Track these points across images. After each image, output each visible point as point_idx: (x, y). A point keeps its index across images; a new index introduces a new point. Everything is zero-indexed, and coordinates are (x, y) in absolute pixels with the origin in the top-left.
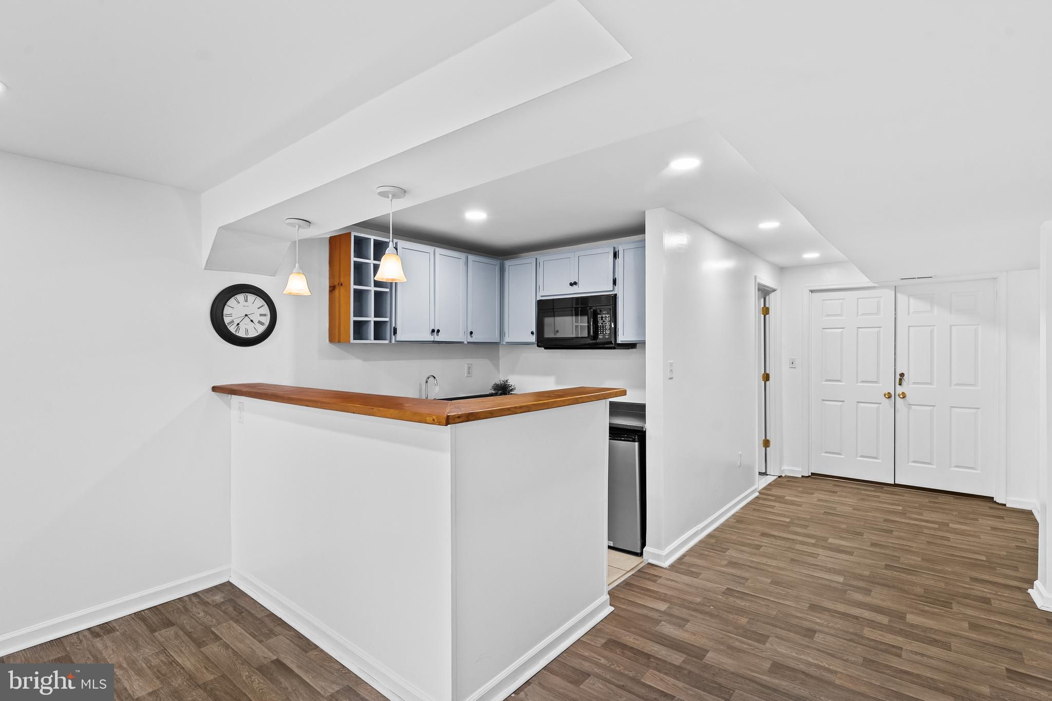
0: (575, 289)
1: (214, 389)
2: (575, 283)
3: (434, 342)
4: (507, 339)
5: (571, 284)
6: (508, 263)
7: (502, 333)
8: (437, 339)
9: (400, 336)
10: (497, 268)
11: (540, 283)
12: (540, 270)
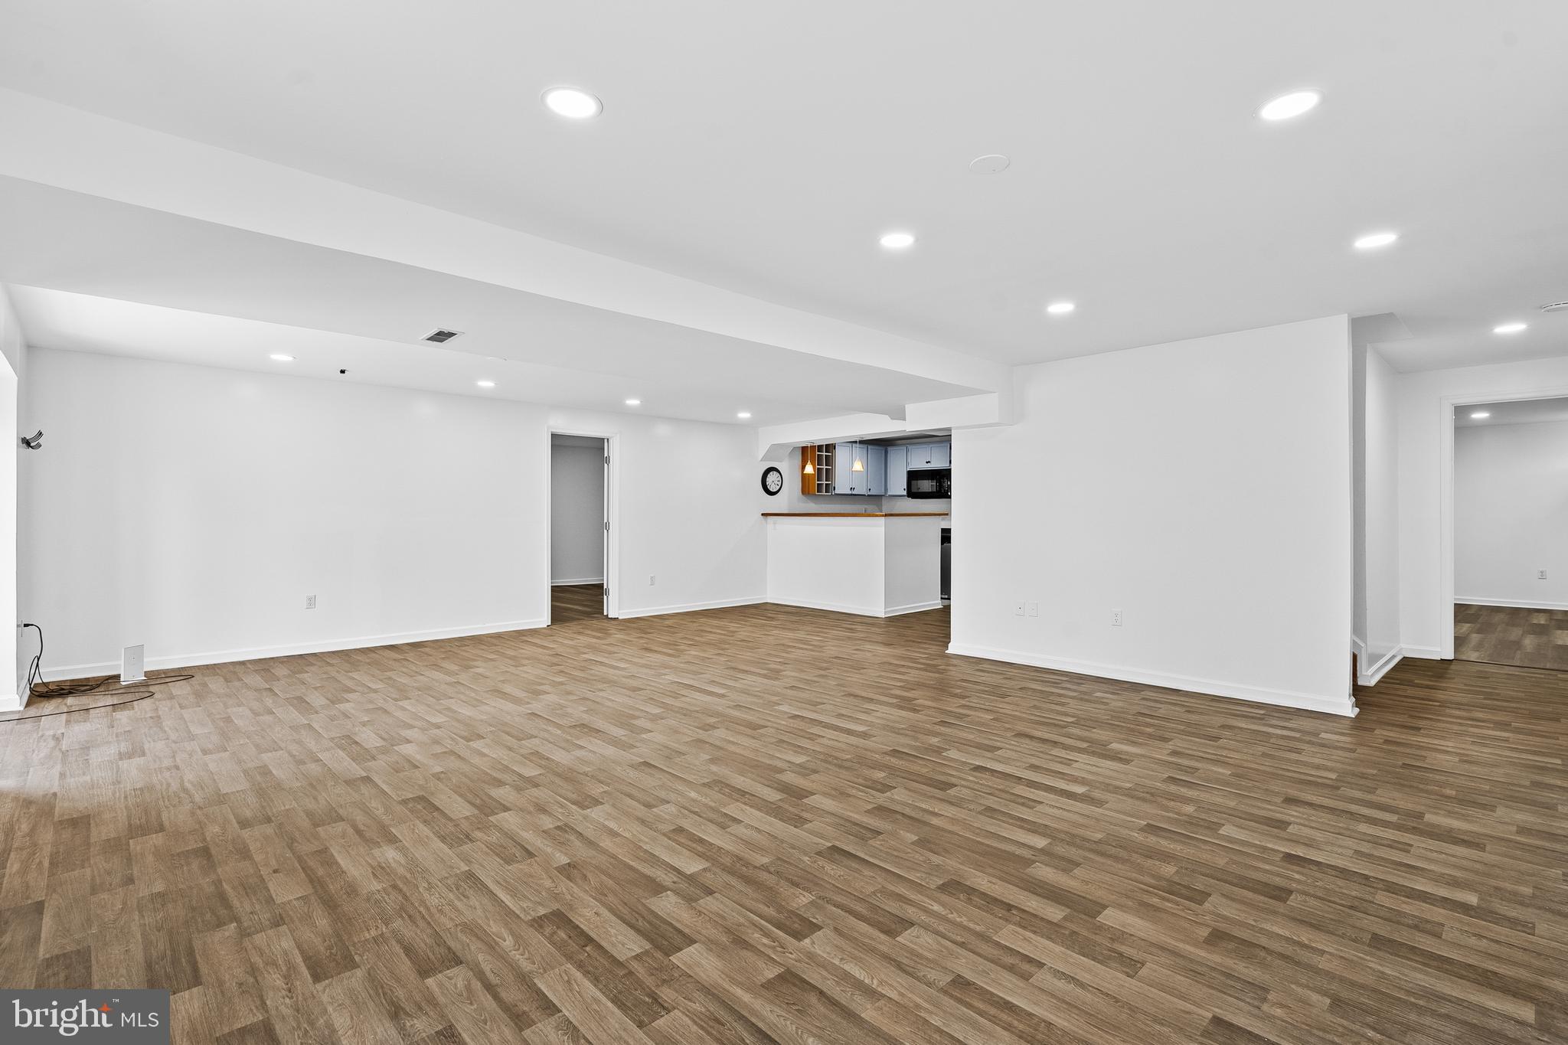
0: (929, 465)
1: (763, 514)
2: (929, 462)
3: (852, 495)
4: (889, 493)
5: (927, 463)
6: (889, 448)
7: (886, 490)
8: (853, 493)
9: (837, 491)
10: (883, 452)
11: (909, 460)
12: (909, 454)
